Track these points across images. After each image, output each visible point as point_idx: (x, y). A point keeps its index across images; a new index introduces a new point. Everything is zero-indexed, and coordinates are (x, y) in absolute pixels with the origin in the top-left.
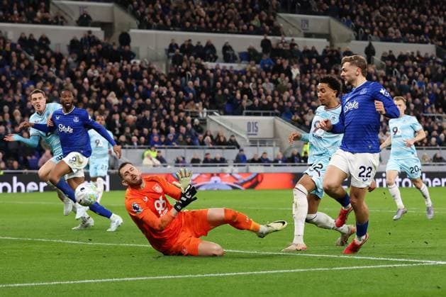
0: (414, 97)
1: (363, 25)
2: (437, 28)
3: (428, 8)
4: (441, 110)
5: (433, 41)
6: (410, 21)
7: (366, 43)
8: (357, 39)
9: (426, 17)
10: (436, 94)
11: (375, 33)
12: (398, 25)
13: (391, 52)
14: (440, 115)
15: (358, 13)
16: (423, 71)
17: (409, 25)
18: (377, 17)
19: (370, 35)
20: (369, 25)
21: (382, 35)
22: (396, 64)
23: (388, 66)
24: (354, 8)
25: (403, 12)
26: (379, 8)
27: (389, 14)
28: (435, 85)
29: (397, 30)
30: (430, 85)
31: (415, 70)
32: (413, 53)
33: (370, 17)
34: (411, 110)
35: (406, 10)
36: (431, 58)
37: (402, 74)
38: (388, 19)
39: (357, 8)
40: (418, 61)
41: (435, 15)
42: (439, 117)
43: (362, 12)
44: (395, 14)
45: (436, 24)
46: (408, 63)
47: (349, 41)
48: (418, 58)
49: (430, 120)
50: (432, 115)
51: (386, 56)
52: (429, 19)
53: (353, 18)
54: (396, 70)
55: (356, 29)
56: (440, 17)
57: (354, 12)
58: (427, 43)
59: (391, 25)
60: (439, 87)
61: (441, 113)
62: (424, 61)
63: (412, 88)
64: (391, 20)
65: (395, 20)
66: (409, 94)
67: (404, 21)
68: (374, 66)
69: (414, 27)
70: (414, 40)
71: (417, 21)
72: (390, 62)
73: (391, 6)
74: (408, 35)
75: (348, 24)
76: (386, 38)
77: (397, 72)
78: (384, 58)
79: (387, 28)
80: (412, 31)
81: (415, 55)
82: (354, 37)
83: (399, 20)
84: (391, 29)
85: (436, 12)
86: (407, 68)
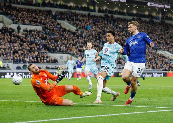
0: (36, 45)
1: (15, 18)
2: (42, 20)
3: (38, 13)
4: (46, 50)
5: (41, 25)
6: (32, 18)
7: (17, 25)
8: (13, 23)
9: (38, 16)
10: (44, 44)
11: (20, 22)
12: (28, 19)
13: (26, 28)
14: (46, 52)
15: (13, 14)
16: (39, 36)
17: (32, 19)
18: (20, 16)
19: (18, 22)
20: (18, 19)
21: (22, 22)
22: (28, 33)
23: (26, 34)
24: (12, 12)
25: (29, 14)
26: (20, 13)
27: (24, 15)
28: (44, 41)
29: (28, 21)
30: (41, 41)
31: (36, 35)
32: (34, 29)
33: (18, 16)
34: (36, 50)
35: (30, 14)
36: (41, 31)
37: (31, 37)
38: (24, 17)
39: (13, 12)
40: (36, 32)
41: (41, 16)
42: (46, 53)
43: (15, 14)
44: (27, 15)
45: (42, 19)
46: (33, 33)
47: (10, 24)
48: (36, 31)
49: (43, 54)
50: (43, 52)
51: (25, 30)
52: (39, 17)
53: (12, 16)
54: (29, 35)
55: (13, 20)
56: (43, 16)
57: (12, 14)
58: (39, 26)
59: (26, 19)
60: (45, 42)
61: (46, 51)
62: (38, 32)
63: (35, 42)
64: (25, 17)
65: (27, 17)
66: (34, 44)
67: (30, 18)
68: (21, 33)
69: (34, 20)
70: (34, 25)
71: (35, 18)
72: (26, 32)
73: (25, 12)
74: (32, 23)
75: (10, 18)
76: (24, 24)
77: (29, 36)
78: (24, 31)
79: (24, 20)
80: (33, 21)
81: (35, 30)
82: (12, 23)
83: (28, 17)
84: (26, 20)
85: (41, 14)
86: (33, 35)
